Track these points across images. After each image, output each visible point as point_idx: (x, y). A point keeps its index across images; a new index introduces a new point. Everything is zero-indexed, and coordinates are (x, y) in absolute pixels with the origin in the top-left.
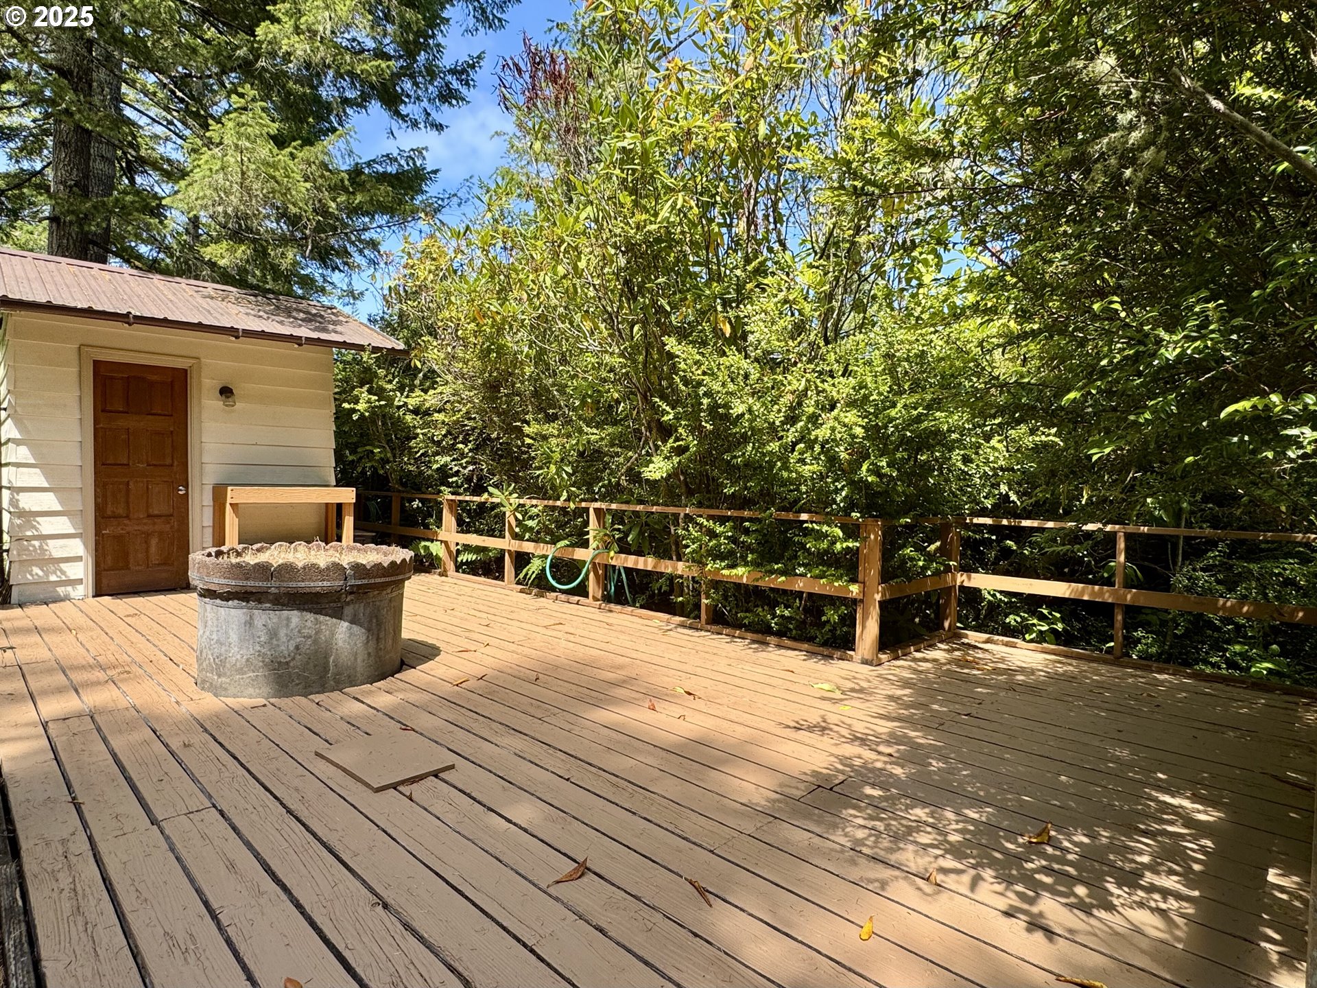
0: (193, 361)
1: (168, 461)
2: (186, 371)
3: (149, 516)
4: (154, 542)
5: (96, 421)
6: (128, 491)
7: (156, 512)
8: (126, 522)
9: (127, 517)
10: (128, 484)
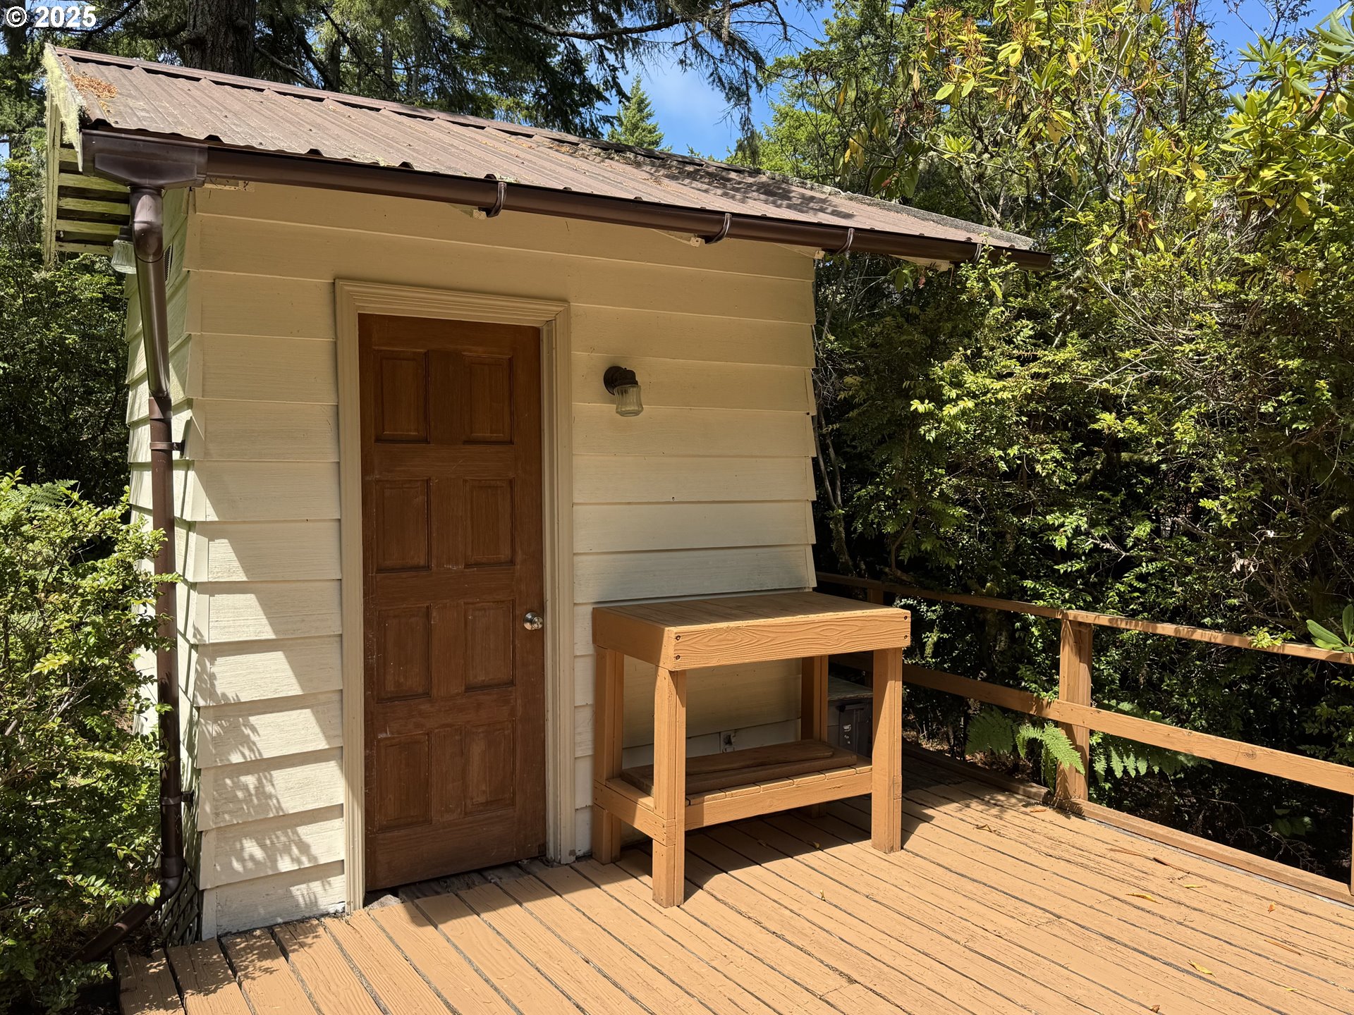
0: (555, 308)
1: (505, 553)
2: (536, 332)
3: (469, 689)
4: (477, 749)
5: (367, 467)
6: (428, 630)
7: (481, 678)
8: (425, 707)
9: (427, 694)
10: (428, 615)
